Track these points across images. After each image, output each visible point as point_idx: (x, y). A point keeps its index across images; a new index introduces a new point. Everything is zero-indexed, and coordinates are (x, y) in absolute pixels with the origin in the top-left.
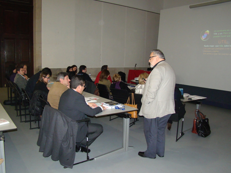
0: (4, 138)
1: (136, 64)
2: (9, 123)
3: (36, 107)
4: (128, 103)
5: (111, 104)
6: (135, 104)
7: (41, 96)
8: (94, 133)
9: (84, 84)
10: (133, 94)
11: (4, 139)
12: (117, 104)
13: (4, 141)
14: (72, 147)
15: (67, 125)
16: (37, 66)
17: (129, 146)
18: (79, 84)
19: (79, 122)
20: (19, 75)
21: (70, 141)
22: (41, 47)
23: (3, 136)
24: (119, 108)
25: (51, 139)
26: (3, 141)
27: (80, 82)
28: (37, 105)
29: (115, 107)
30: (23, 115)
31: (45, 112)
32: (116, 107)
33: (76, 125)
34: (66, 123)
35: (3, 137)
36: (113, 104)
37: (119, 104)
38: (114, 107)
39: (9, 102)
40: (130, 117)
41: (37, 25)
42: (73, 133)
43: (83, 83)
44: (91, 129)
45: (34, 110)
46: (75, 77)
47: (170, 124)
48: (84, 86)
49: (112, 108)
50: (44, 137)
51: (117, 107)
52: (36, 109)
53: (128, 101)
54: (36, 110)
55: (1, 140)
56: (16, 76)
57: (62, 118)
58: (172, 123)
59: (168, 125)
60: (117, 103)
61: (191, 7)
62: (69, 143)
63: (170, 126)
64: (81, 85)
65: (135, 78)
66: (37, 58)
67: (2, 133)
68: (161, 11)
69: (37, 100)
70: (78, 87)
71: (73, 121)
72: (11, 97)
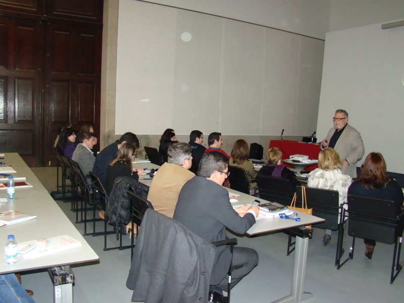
0: (73, 278)
1: (283, 130)
2: (81, 245)
3: (119, 209)
4: (293, 206)
5: (272, 210)
6: (309, 208)
7: (130, 189)
8: (241, 266)
9: (225, 168)
10: (303, 188)
11: (72, 281)
12: (282, 208)
13: (73, 285)
14: (203, 296)
15: (195, 251)
16: (106, 131)
17: (304, 293)
18: (215, 169)
19: (217, 244)
20: (83, 147)
21: (199, 284)
22: (114, 97)
23: (72, 275)
24: (287, 217)
25: (159, 280)
26: (71, 284)
27: (218, 165)
28: (122, 206)
29: (280, 215)
30: (89, 221)
31: (146, 223)
32: (282, 214)
33: (211, 252)
34: (195, 248)
35: (71, 277)
36: (275, 208)
37: (286, 209)
38: (277, 214)
39: (61, 195)
40: (310, 234)
41: (108, 58)
42: (205, 268)
43: (223, 166)
44: (238, 258)
45: (115, 214)
46: (209, 156)
47: (371, 247)
48: (227, 173)
49: (274, 216)
50: (144, 273)
51: (284, 214)
52: (119, 214)
53: (294, 202)
54: (120, 216)
55: (68, 283)
56: (77, 148)
57: (185, 238)
58: (374, 245)
59: (367, 248)
60: (283, 206)
61: (384, 27)
62: (198, 287)
63: (371, 251)
64: (219, 171)
65: (291, 157)
66: (107, 117)
67: (68, 267)
68: (327, 34)
69: (123, 196)
70: (212, 175)
71: (206, 244)
72: (64, 186)
